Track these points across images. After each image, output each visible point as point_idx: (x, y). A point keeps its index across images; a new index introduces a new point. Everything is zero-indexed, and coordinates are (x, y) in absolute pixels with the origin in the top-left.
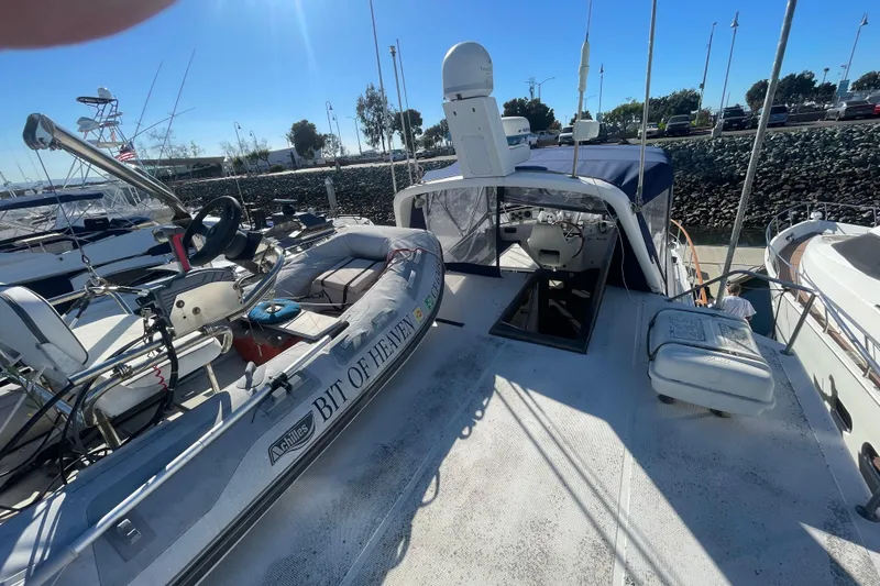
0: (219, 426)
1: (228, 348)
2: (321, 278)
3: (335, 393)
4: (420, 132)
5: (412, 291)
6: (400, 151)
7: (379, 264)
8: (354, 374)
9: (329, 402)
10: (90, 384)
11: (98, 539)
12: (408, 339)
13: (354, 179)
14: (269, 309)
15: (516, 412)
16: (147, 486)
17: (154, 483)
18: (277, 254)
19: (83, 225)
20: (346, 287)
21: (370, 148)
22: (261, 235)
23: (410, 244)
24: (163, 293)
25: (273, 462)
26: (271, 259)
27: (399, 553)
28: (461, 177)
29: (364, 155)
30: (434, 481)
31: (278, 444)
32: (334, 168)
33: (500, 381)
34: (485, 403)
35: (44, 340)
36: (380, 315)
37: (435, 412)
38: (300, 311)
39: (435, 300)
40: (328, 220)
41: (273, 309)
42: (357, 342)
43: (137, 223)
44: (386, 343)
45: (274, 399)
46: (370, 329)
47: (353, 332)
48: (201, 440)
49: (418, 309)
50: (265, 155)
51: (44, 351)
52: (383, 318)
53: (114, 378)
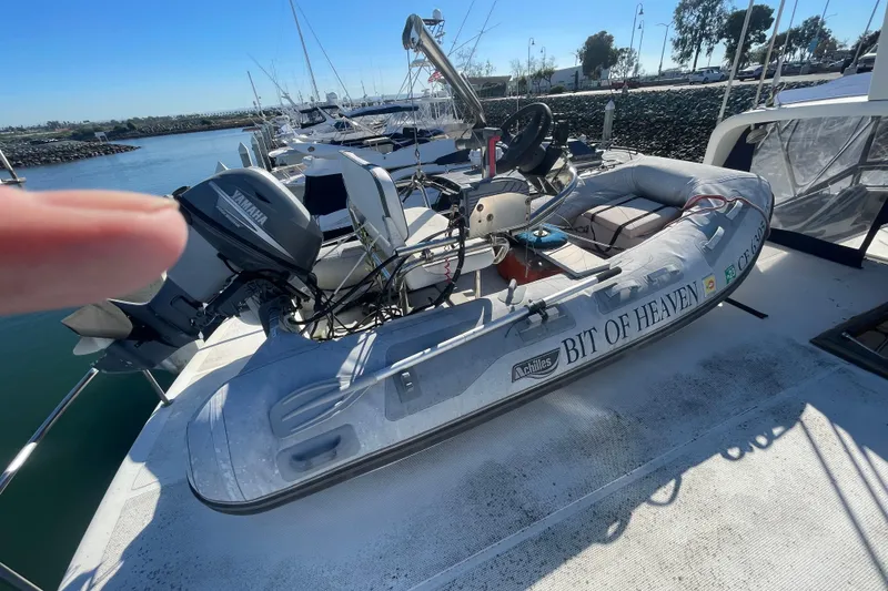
0: (479, 328)
1: (500, 260)
2: (592, 211)
3: (586, 339)
4: (761, 39)
5: (710, 254)
6: (718, 68)
7: (670, 210)
8: (612, 327)
9: (578, 347)
10: (405, 260)
11: (390, 377)
12: (686, 311)
13: (641, 106)
14: (537, 232)
15: (832, 467)
16: (424, 354)
17: (428, 353)
18: (572, 175)
19: (401, 131)
20: (620, 229)
21: (675, 65)
22: (561, 151)
23: (727, 191)
24: (470, 194)
25: (514, 380)
26: (563, 179)
28: (865, 99)
29: (662, 74)
30: (672, 484)
31: (523, 365)
32: (620, 91)
33: (811, 414)
34: (777, 431)
35: (388, 215)
36: (663, 271)
37: (690, 407)
38: (565, 243)
39: (738, 273)
40: (598, 151)
41: (540, 233)
42: (625, 294)
43: (435, 135)
44: (659, 307)
45: (529, 323)
46: (642, 284)
47: (624, 282)
48: (465, 334)
49: (712, 278)
50: (549, 74)
51: (386, 224)
52: (664, 277)
53: (422, 259)
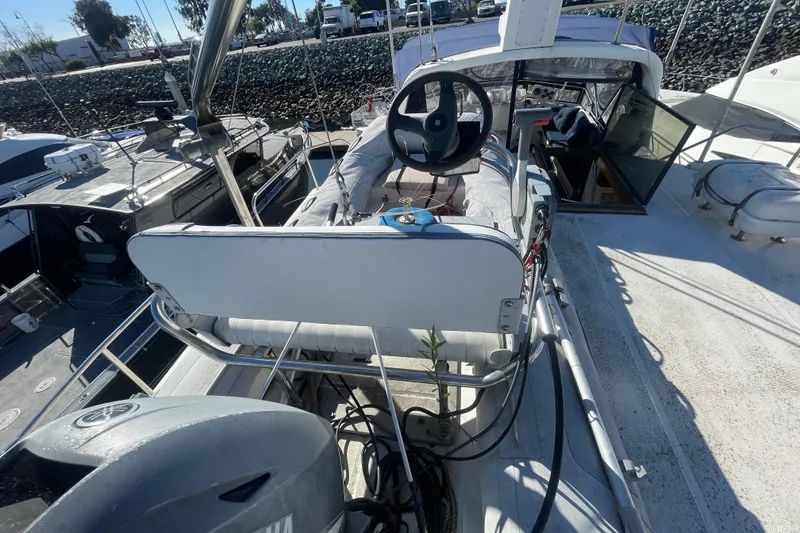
21: (194, 34)
27: (685, 405)
30: (646, 342)
34: (614, 270)
50: (50, 47)
